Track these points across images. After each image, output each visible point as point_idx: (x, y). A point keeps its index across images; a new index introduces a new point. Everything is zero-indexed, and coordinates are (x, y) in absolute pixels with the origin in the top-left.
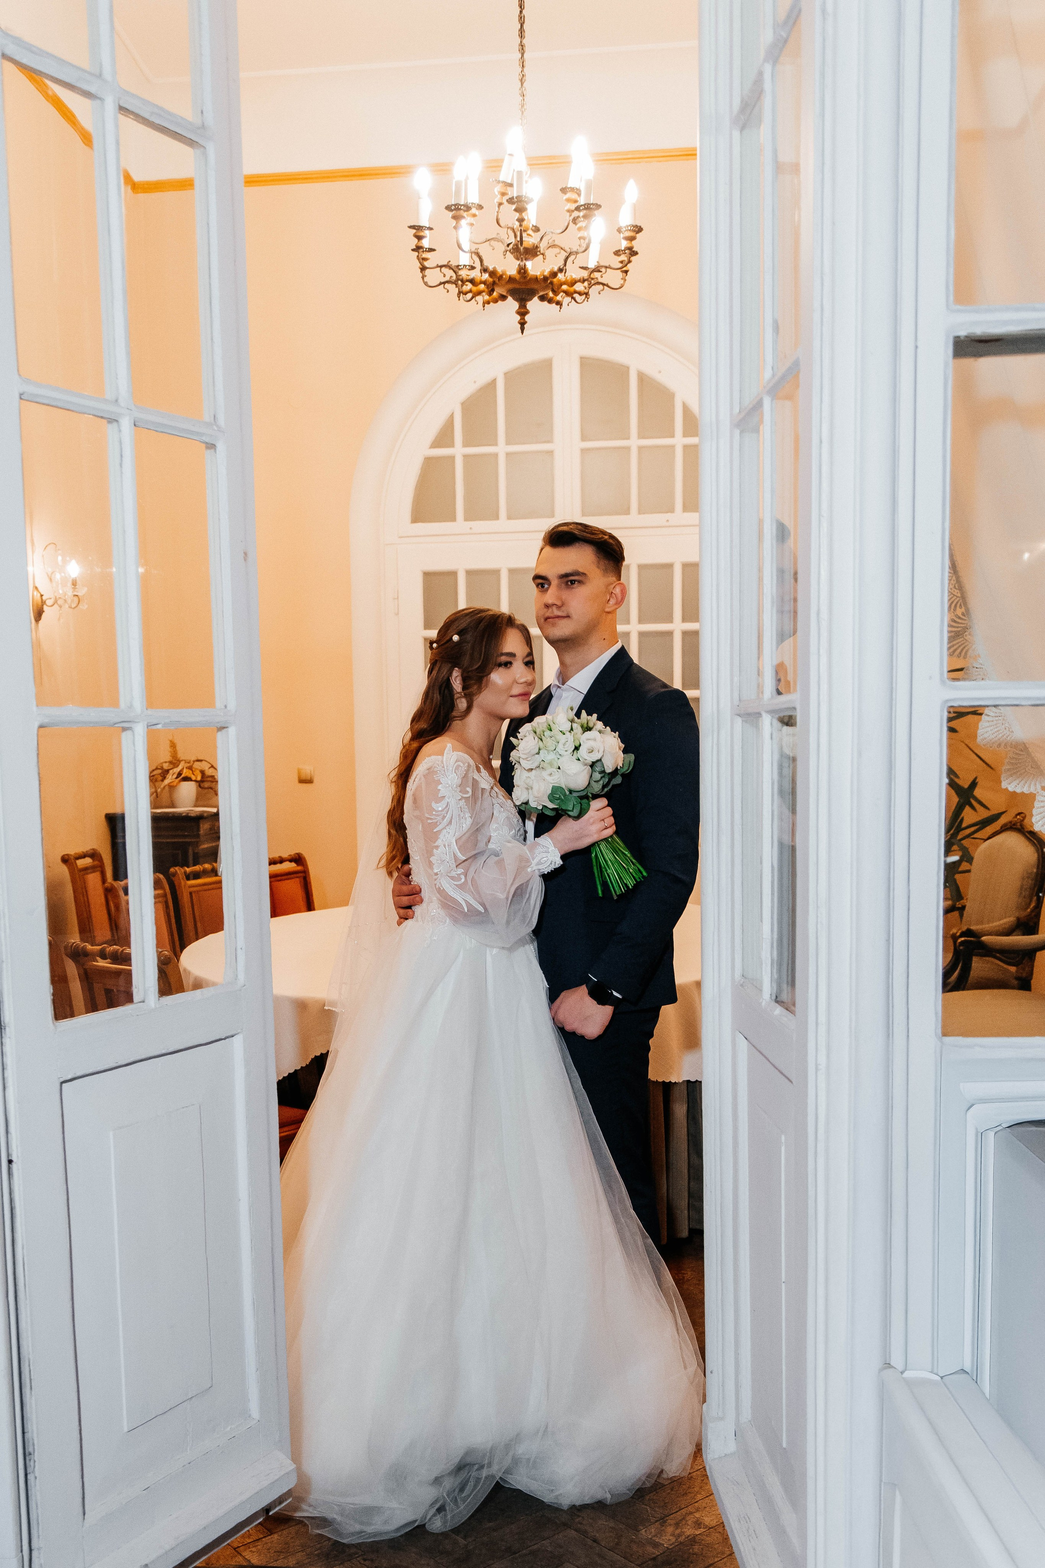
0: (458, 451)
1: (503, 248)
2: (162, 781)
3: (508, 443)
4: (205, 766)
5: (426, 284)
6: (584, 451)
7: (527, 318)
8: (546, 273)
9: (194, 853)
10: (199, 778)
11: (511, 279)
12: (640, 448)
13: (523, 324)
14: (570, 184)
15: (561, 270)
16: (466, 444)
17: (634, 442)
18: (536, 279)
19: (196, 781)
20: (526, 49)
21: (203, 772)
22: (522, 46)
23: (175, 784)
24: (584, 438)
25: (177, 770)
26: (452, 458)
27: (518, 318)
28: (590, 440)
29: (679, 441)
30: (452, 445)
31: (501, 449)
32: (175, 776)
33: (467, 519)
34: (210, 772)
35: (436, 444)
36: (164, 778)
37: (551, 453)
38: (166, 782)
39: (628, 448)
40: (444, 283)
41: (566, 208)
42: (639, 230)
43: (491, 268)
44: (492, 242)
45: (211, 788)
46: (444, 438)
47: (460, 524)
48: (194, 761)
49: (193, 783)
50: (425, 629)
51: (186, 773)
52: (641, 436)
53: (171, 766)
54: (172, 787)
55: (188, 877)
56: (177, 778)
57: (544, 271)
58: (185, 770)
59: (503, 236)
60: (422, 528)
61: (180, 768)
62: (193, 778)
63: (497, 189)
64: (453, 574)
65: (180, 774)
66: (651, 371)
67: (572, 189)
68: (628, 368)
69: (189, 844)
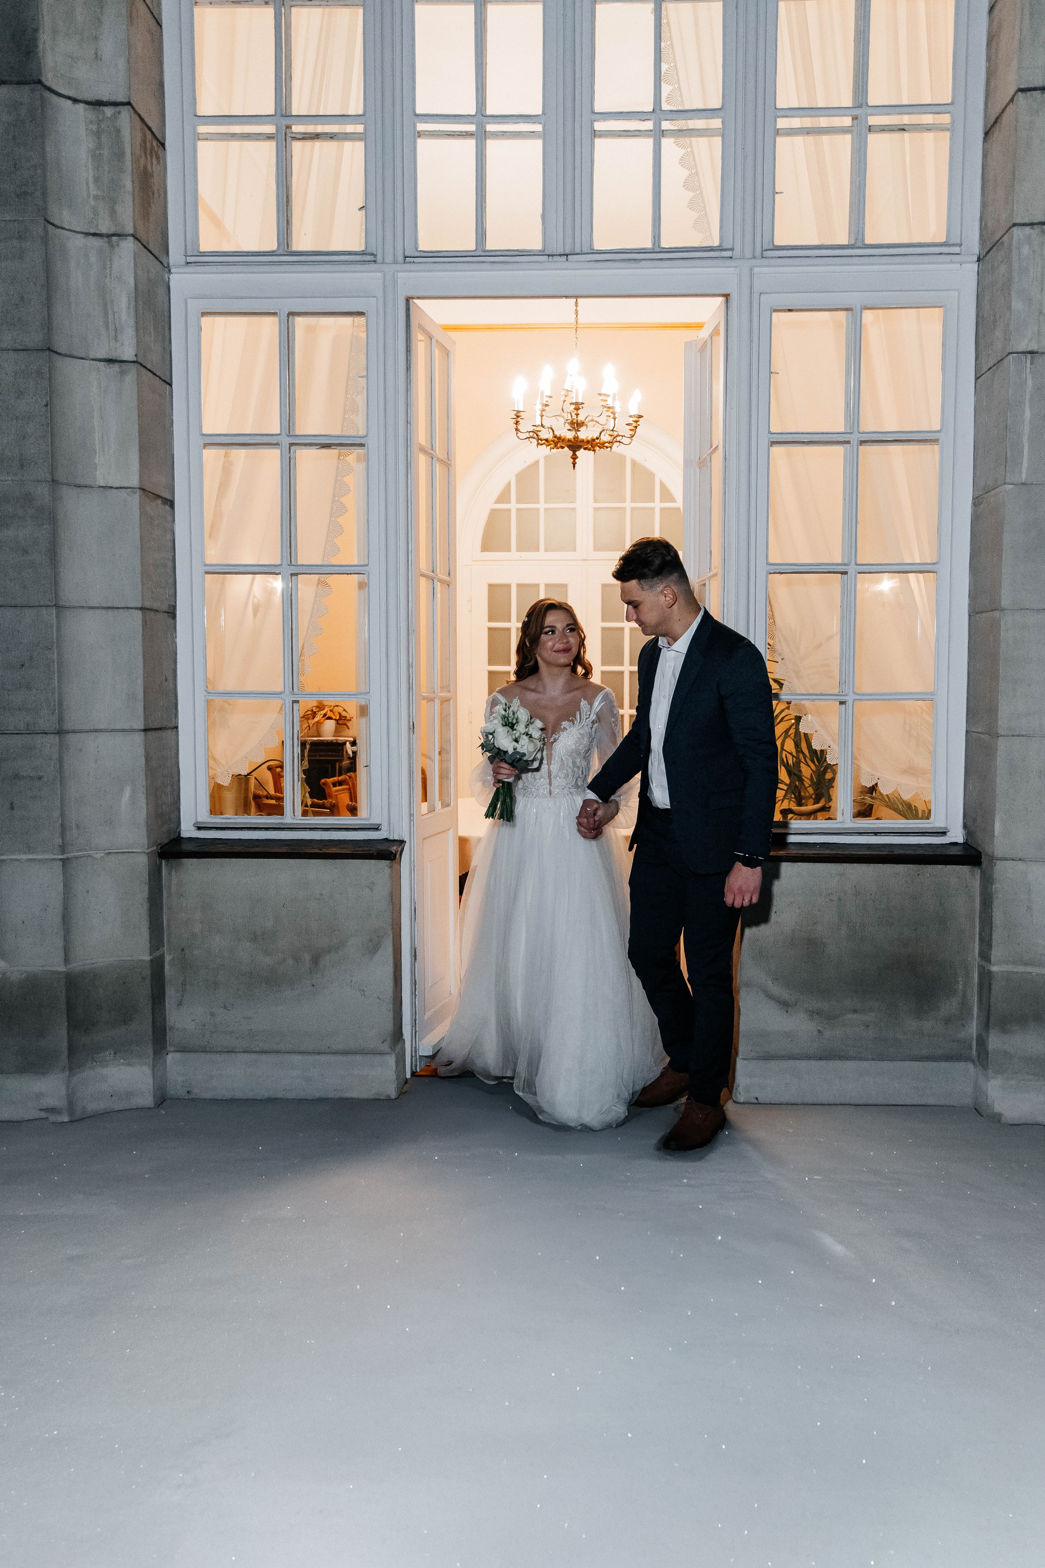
0: (513, 506)
1: (563, 421)
2: (313, 719)
3: (545, 502)
4: (340, 710)
5: (518, 437)
6: (596, 509)
7: (577, 460)
8: (589, 439)
9: (339, 766)
10: (338, 718)
11: (569, 440)
12: (633, 509)
13: (574, 464)
14: (603, 392)
15: (597, 438)
16: (518, 502)
17: (628, 505)
18: (582, 441)
19: (335, 720)
20: (579, 312)
21: (340, 714)
22: (576, 311)
23: (322, 721)
24: (596, 501)
25: (323, 712)
26: (509, 510)
27: (572, 460)
28: (600, 502)
29: (657, 505)
30: (509, 502)
31: (542, 506)
32: (322, 716)
33: (518, 550)
34: (344, 714)
35: (498, 501)
36: (314, 717)
37: (574, 509)
38: (316, 719)
39: (624, 509)
40: (529, 438)
41: (601, 404)
42: (640, 417)
43: (558, 435)
44: (557, 417)
45: (345, 724)
46: (504, 497)
47: (514, 554)
48: (334, 706)
49: (334, 721)
50: (489, 622)
51: (329, 714)
52: (633, 500)
53: (318, 709)
54: (319, 723)
55: (334, 785)
56: (323, 717)
57: (588, 437)
58: (329, 712)
59: (565, 415)
60: (488, 555)
61: (326, 710)
62: (334, 717)
63: (563, 393)
64: (509, 586)
65: (325, 715)
66: (639, 459)
67: (605, 395)
68: (625, 457)
69: (337, 761)
